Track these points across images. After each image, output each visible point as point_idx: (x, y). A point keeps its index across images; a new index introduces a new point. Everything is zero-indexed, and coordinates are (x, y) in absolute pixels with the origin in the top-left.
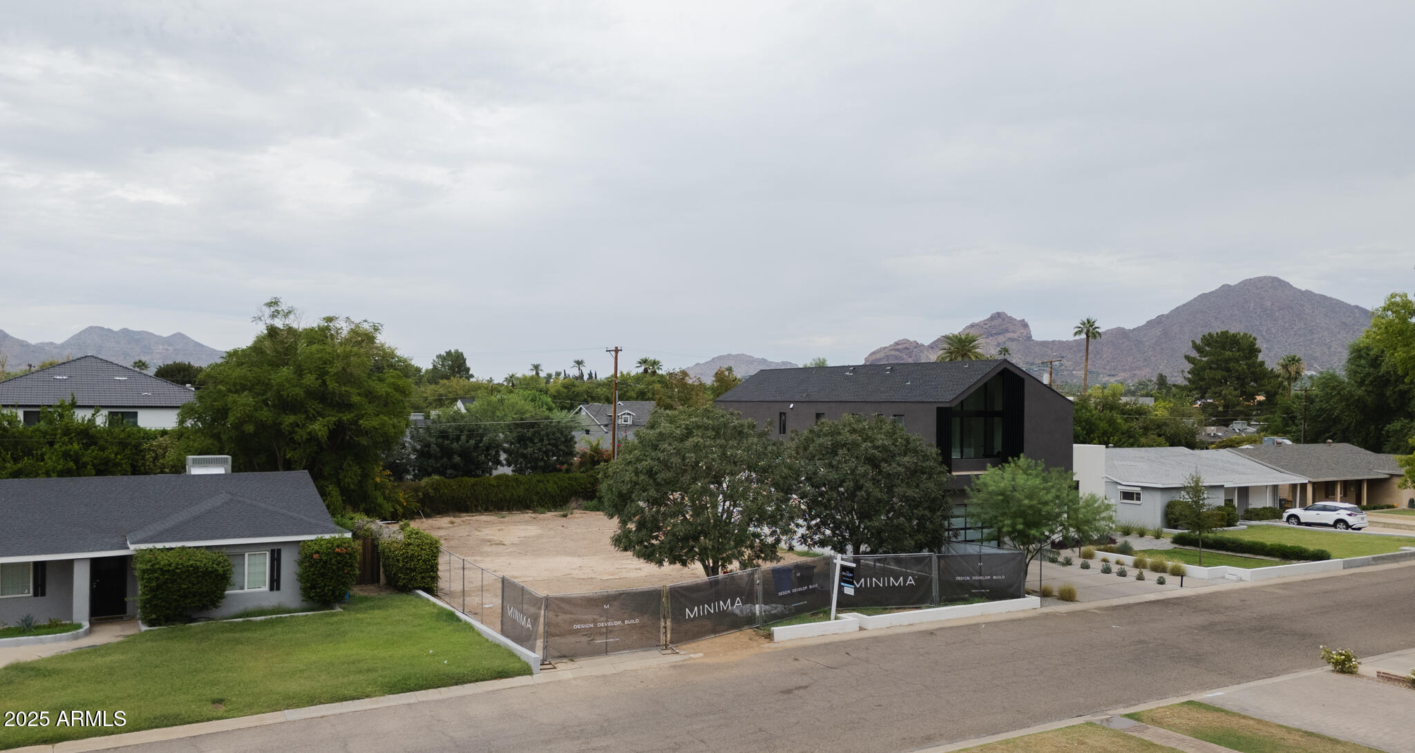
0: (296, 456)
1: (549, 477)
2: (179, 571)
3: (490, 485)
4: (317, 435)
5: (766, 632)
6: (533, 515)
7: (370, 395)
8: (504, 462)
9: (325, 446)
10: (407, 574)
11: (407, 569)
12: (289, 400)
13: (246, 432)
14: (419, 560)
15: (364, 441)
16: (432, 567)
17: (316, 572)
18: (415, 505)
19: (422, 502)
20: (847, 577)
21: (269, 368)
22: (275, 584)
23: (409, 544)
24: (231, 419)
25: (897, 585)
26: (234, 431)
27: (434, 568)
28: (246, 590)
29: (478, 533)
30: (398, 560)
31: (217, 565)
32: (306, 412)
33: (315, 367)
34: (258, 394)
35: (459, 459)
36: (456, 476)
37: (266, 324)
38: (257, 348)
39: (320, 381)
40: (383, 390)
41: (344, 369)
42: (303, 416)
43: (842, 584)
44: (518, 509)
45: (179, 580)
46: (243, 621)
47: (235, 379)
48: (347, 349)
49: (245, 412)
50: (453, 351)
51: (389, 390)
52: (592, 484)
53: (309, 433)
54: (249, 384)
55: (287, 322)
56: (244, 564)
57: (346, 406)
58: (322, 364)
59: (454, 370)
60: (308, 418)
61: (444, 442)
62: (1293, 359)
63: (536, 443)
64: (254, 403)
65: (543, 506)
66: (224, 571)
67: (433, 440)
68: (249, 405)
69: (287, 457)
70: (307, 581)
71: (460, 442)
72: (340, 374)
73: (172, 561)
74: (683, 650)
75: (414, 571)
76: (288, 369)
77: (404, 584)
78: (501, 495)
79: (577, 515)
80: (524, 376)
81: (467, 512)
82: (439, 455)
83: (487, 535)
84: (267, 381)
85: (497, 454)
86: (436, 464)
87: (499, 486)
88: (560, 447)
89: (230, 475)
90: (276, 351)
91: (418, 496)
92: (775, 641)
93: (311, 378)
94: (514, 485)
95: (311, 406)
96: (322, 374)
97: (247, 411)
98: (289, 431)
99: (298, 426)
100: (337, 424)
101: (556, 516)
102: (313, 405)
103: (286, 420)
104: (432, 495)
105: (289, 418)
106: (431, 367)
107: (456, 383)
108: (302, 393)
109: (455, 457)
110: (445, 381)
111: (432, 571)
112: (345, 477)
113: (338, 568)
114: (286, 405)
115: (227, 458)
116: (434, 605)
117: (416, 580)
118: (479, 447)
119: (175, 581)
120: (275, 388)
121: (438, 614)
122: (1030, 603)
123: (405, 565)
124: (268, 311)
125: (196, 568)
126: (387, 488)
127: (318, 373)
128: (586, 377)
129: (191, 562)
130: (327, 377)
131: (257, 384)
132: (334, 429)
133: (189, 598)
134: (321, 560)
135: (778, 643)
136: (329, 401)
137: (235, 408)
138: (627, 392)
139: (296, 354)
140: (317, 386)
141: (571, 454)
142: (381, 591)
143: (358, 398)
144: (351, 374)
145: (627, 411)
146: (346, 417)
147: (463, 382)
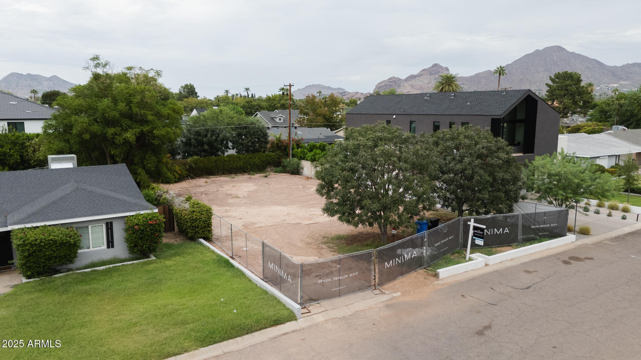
0: (117, 153)
1: (256, 156)
2: (43, 244)
3: (225, 160)
4: (129, 140)
5: (434, 273)
6: (249, 176)
7: (159, 115)
8: (231, 147)
9: (134, 146)
10: (193, 230)
11: (193, 227)
12: (110, 119)
13: (85, 139)
14: (201, 221)
15: (156, 142)
16: (208, 224)
17: (137, 237)
18: (185, 173)
19: (188, 170)
20: (479, 234)
21: (96, 99)
22: (110, 243)
23: (194, 212)
24: (74, 131)
25: (498, 233)
26: (77, 138)
27: (209, 225)
28: (91, 249)
29: (222, 189)
30: (187, 221)
31: (70, 238)
32: (121, 126)
33: (125, 98)
34: (90, 115)
35: (207, 147)
36: (206, 156)
37: (92, 71)
38: (89, 87)
39: (128, 107)
40: (166, 112)
41: (142, 99)
42: (120, 129)
43: (474, 237)
44: (240, 173)
45: (44, 250)
46: (91, 271)
47: (75, 106)
48: (142, 87)
49: (83, 127)
50: (188, 84)
51: (170, 112)
52: (278, 159)
53: (124, 139)
54: (84, 109)
55: (105, 70)
56: (88, 233)
57: (143, 121)
58: (128, 97)
59: (189, 94)
60: (122, 129)
61: (198, 138)
62: (590, 85)
63: (248, 137)
64: (88, 121)
65: (253, 171)
66: (75, 241)
67: (192, 136)
68: (85, 123)
69: (112, 153)
70: (131, 243)
71: (207, 138)
72: (140, 103)
73: (37, 238)
74: (388, 290)
75: (198, 227)
76: (108, 99)
77: (192, 236)
78: (231, 166)
79: (272, 176)
80: (222, 95)
81: (213, 175)
82: (196, 145)
83: (227, 190)
84: (95, 107)
85: (227, 143)
86: (195, 149)
87: (230, 161)
88: (261, 139)
89: (76, 168)
90: (99, 88)
91: (186, 167)
92: (440, 278)
93: (123, 105)
94: (238, 160)
95: (124, 123)
96: (129, 103)
97: (84, 126)
98: (111, 138)
99: (116, 134)
100: (140, 133)
101: (261, 176)
102: (125, 121)
103: (109, 131)
104: (194, 167)
105: (111, 130)
106: (178, 92)
107: (191, 100)
108: (117, 115)
109: (205, 146)
110: (186, 99)
111: (209, 227)
112: (148, 163)
113: (151, 234)
114: (109, 122)
115: (74, 157)
116: (213, 252)
117: (199, 233)
118: (217, 140)
119: (41, 250)
120: (100, 112)
121: (219, 261)
122: (570, 238)
123: (191, 225)
124: (92, 64)
125: (55, 242)
126: (169, 164)
127: (127, 102)
128: (250, 96)
129: (51, 238)
130: (132, 104)
131: (90, 109)
132: (138, 136)
133: (53, 260)
134: (140, 229)
135: (442, 280)
136: (134, 119)
137: (76, 124)
138: (276, 104)
139: (112, 90)
140: (127, 110)
141: (266, 142)
142: (177, 237)
143: (152, 117)
144: (146, 102)
145: (281, 115)
146: (146, 129)
147: (194, 100)
